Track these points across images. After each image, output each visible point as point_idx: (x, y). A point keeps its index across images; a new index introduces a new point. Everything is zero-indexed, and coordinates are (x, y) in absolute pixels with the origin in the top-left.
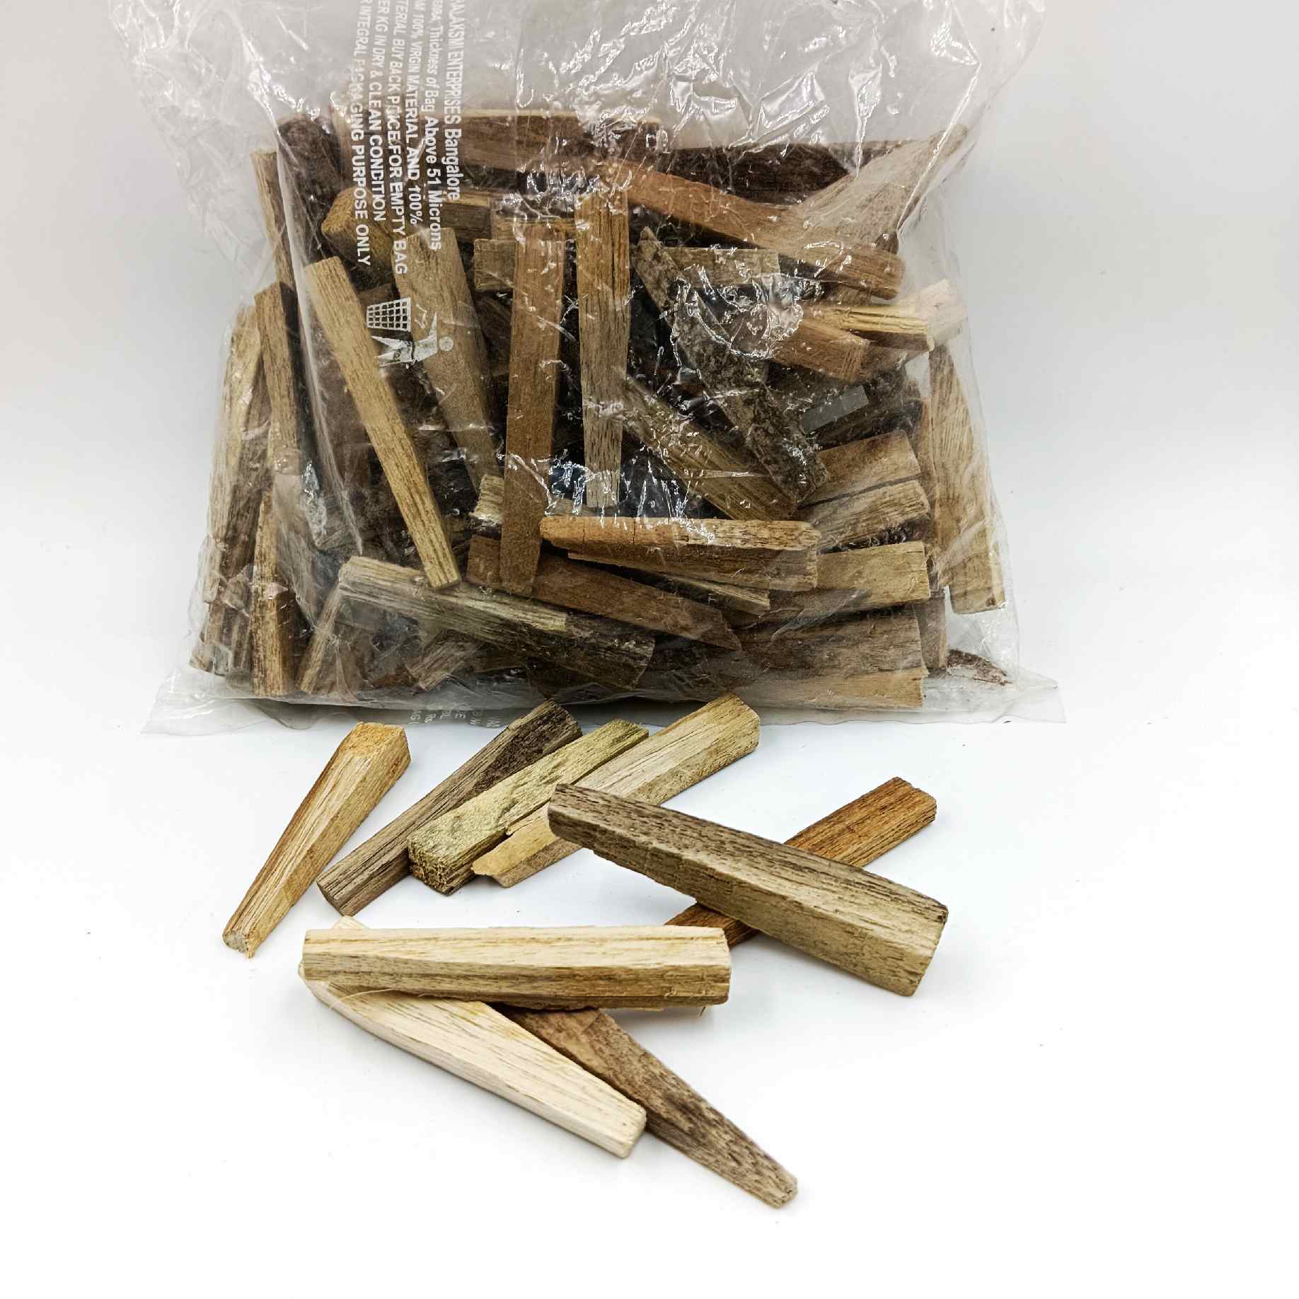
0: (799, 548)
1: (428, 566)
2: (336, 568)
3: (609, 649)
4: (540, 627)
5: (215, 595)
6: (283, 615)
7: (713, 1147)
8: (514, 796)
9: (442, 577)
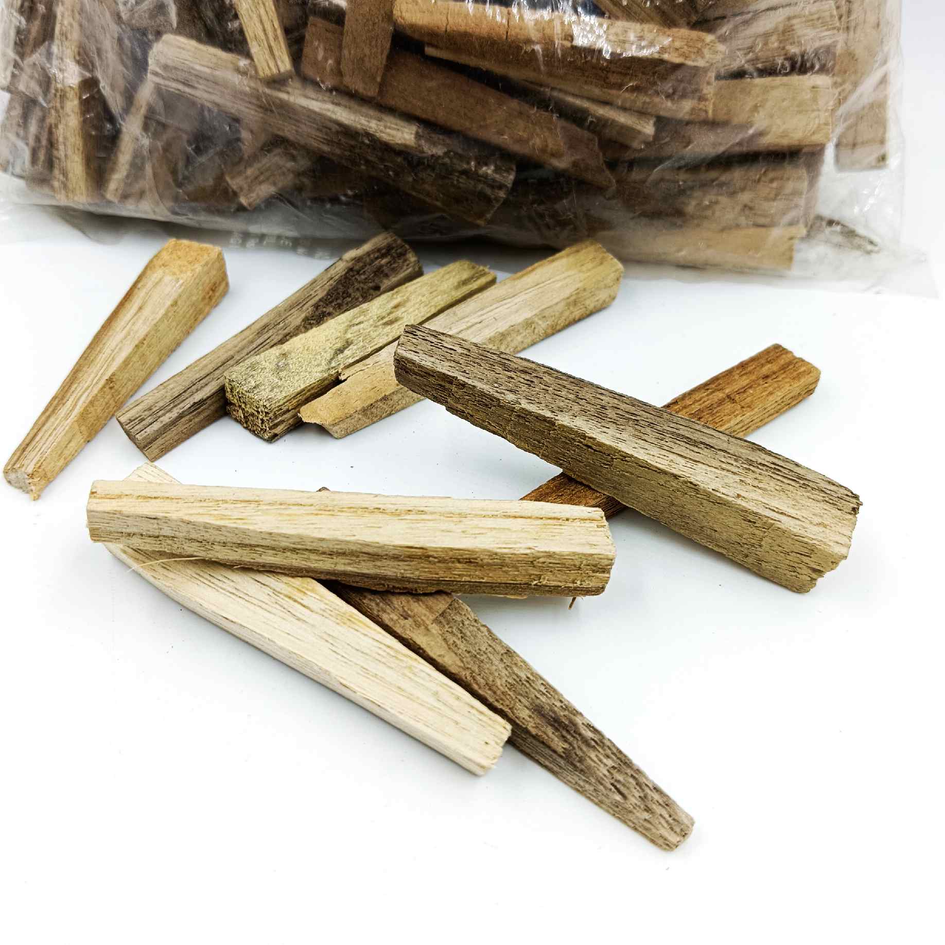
0: (701, 63)
1: (254, 49)
2: (145, 47)
3: (465, 173)
4: (385, 137)
5: (9, 79)
6: (86, 106)
7: (593, 774)
8: (349, 336)
9: (272, 65)
